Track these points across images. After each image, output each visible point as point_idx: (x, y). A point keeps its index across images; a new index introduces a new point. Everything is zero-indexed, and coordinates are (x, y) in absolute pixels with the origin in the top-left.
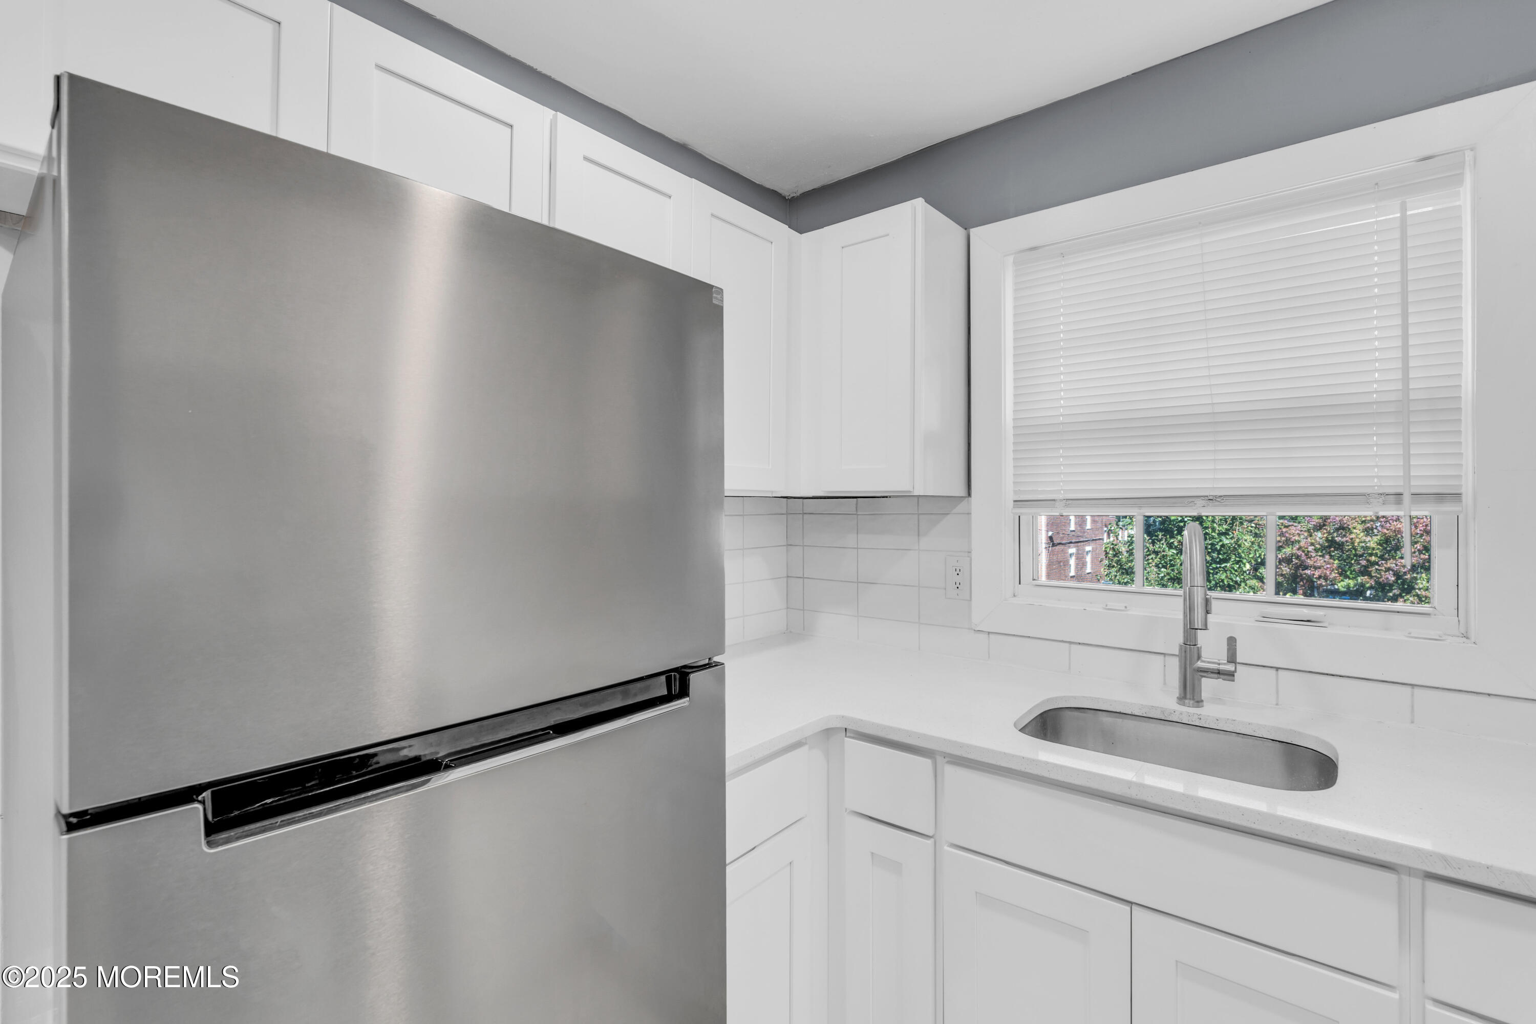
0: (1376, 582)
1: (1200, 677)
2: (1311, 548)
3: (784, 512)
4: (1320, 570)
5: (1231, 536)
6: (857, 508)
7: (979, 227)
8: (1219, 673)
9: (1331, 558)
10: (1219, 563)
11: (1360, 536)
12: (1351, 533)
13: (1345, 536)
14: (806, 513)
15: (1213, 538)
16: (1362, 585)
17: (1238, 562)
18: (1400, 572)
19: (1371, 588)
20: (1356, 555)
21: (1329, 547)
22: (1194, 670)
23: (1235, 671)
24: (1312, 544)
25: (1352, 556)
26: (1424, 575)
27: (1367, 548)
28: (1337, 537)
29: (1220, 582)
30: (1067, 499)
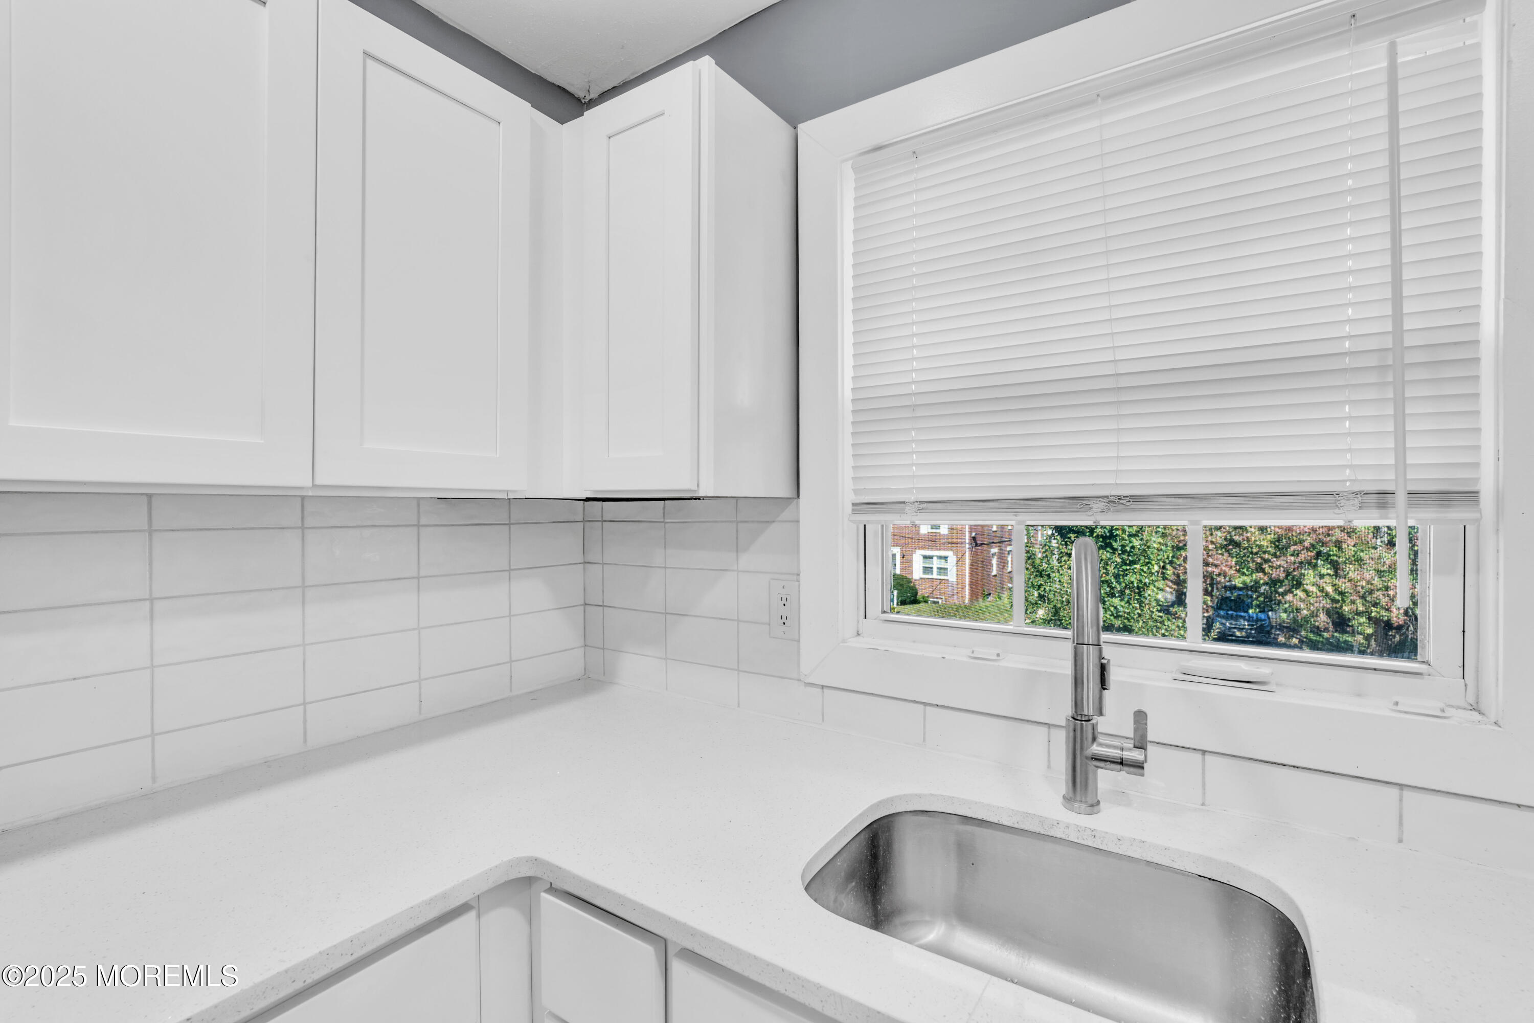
0: (1270, 579)
1: (1096, 768)
2: (1211, 547)
3: (580, 518)
4: (1219, 568)
5: (1140, 538)
6: (664, 513)
7: (809, 122)
8: (1121, 763)
9: (1229, 556)
10: (1130, 565)
11: (1255, 535)
12: (1248, 532)
13: (1241, 535)
14: (605, 521)
15: (1123, 539)
16: (1257, 582)
17: (1147, 564)
18: (1289, 569)
19: (1265, 584)
20: (1251, 553)
21: (1228, 545)
22: (1087, 758)
23: (1146, 760)
24: (1213, 543)
25: (1248, 554)
26: (1311, 571)
27: (1262, 546)
28: (1235, 535)
29: (1130, 584)
30: (920, 502)
